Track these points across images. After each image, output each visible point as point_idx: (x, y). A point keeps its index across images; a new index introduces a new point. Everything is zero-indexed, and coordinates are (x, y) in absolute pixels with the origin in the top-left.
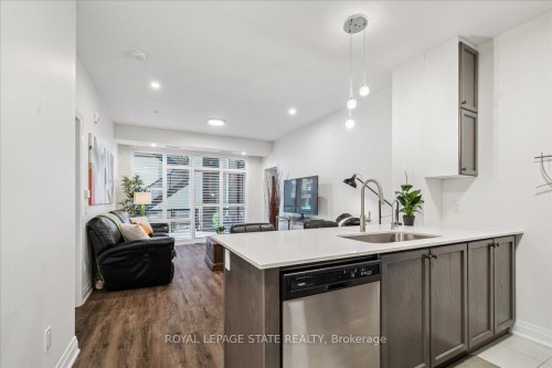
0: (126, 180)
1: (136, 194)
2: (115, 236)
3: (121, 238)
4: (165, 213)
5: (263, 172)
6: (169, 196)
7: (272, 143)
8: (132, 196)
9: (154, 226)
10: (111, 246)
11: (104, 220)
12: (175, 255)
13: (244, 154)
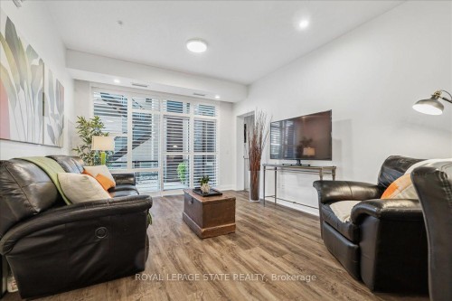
0: (82, 121)
1: (94, 138)
2: (42, 195)
3: (56, 199)
4: (130, 164)
5: (235, 118)
6: (134, 146)
7: (248, 87)
8: (90, 141)
9: (117, 177)
10: (30, 216)
11: (19, 167)
12: (150, 222)
13: (217, 97)
